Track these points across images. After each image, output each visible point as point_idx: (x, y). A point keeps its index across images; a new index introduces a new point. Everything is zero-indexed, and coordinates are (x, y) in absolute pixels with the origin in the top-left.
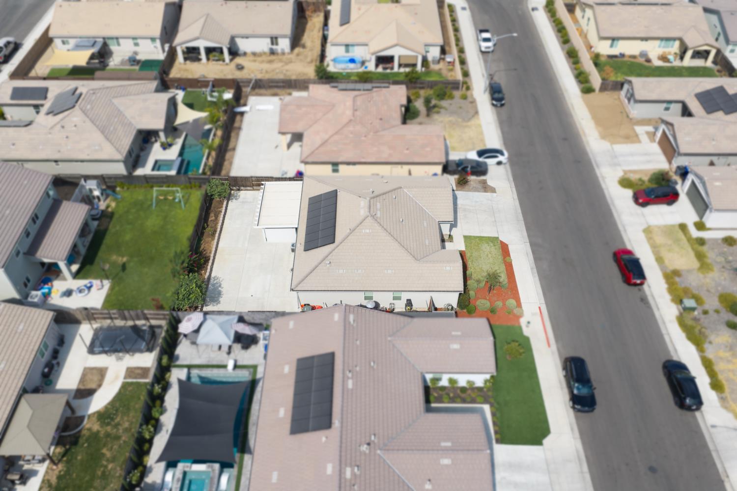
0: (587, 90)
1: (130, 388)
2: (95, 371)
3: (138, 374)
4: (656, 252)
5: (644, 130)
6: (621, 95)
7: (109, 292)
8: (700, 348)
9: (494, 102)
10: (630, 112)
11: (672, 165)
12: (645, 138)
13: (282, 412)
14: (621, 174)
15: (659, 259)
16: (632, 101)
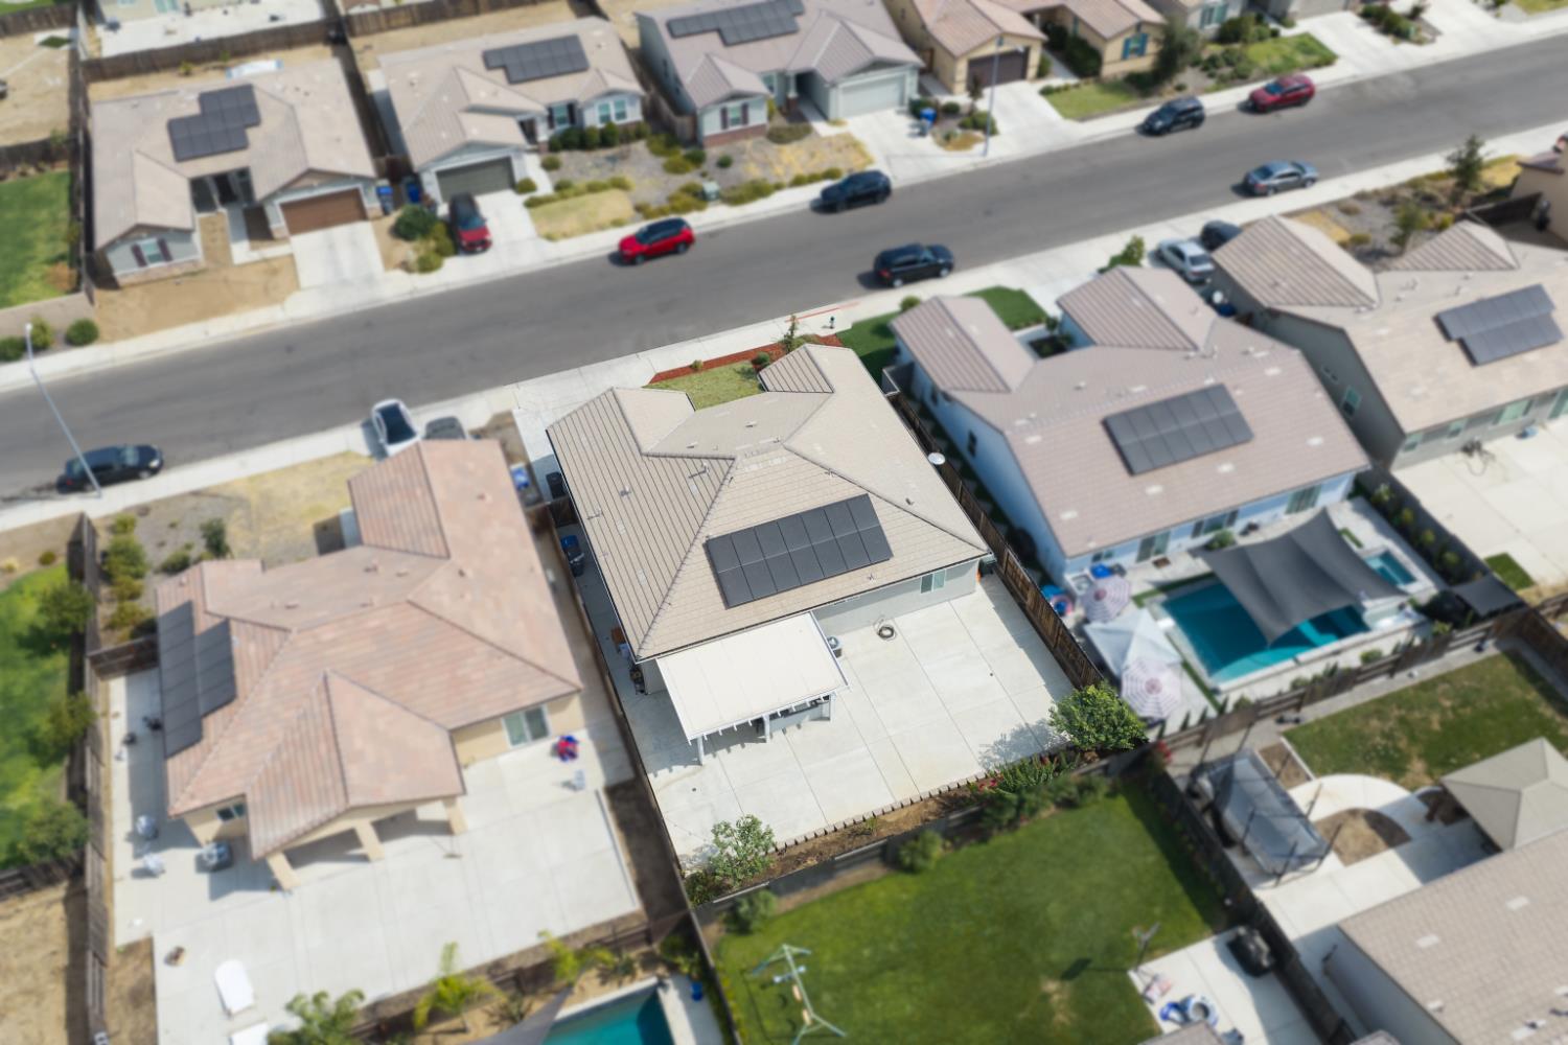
0: (82, 335)
3: (1283, 763)
4: (601, 227)
5: (242, 251)
6: (125, 275)
7: (1158, 952)
8: (779, 187)
9: (154, 464)
10: (194, 262)
11: (370, 214)
12: (271, 251)
13: (1226, 468)
14: (400, 274)
15: (617, 223)
16: (174, 247)
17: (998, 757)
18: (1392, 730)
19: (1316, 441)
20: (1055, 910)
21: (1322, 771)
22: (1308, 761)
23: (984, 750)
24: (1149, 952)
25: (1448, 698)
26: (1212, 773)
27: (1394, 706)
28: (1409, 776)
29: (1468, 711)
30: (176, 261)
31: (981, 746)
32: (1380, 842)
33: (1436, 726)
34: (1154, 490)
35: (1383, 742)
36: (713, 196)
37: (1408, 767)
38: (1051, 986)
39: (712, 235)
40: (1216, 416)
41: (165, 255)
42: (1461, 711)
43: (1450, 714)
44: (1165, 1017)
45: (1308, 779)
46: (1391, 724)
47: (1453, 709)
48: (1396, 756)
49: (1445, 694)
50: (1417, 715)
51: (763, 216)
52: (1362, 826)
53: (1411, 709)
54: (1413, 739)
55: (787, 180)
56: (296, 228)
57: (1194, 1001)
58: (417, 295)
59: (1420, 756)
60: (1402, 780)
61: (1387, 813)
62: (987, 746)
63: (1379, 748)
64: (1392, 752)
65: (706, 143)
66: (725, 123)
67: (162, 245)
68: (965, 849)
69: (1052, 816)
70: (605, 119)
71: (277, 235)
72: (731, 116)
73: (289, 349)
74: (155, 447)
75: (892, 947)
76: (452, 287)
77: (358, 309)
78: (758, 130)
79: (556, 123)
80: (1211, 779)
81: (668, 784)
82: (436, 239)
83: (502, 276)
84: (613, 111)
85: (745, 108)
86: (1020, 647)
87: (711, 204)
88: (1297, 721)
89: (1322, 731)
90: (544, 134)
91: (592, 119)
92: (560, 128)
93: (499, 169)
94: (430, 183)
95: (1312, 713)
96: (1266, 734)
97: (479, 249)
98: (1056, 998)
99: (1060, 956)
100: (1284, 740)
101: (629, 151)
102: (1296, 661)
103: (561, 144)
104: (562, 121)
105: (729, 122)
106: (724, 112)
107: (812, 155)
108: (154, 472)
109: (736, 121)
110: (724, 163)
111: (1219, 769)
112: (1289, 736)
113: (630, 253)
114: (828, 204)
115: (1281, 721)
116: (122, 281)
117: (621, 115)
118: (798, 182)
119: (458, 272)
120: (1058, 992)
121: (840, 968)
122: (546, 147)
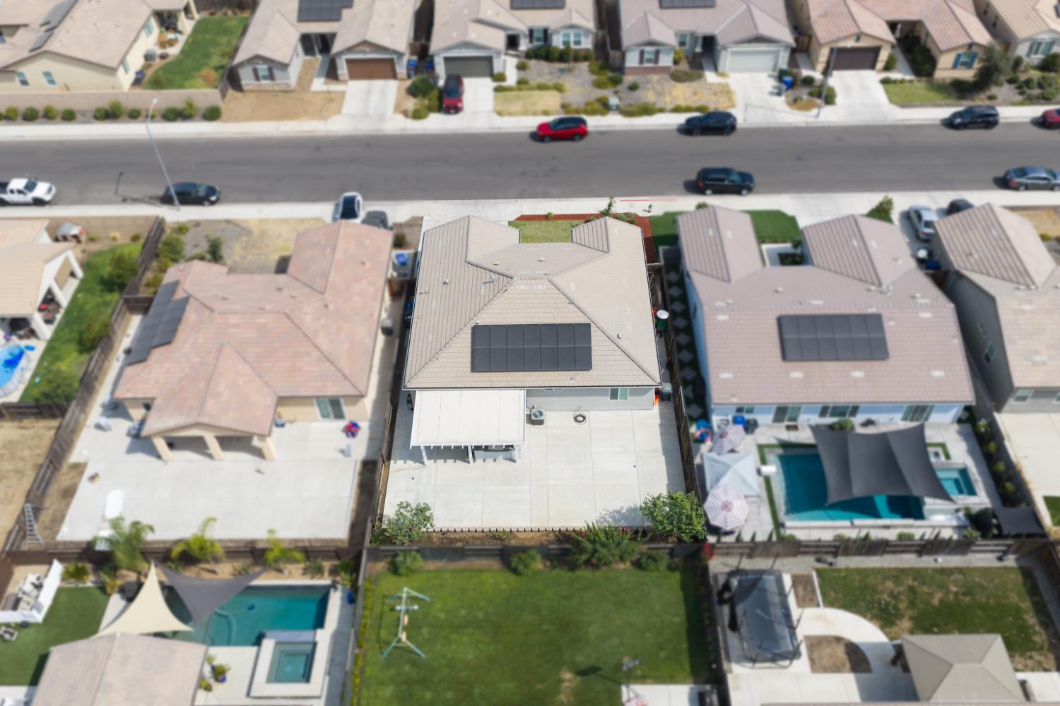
0: (213, 114)
1: (832, 594)
2: (815, 656)
3: (805, 589)
4: (535, 114)
5: (319, 84)
6: (247, 85)
7: (648, 681)
8: (662, 111)
9: (213, 198)
10: (287, 85)
11: (399, 76)
12: (335, 87)
13: (858, 374)
14: (401, 117)
15: (546, 113)
16: (277, 73)
17: (611, 520)
18: (900, 593)
19: (938, 374)
20: (594, 630)
21: (830, 603)
22: (824, 594)
23: (604, 513)
25: (957, 586)
26: (744, 578)
27: (911, 578)
28: (895, 629)
29: (967, 599)
30: (278, 81)
31: (604, 509)
32: (848, 665)
33: (936, 602)
34: (797, 375)
35: (888, 599)
36: (614, 108)
37: (898, 622)
38: (567, 676)
39: (602, 133)
40: (865, 335)
41: (271, 77)
42: (961, 597)
43: (951, 596)
45: (818, 605)
46: (901, 589)
47: (956, 594)
48: (893, 612)
49: (955, 583)
50: (925, 589)
51: (641, 128)
52: (840, 651)
53: (924, 584)
54: (912, 604)
55: (670, 107)
56: (354, 75)
58: (405, 133)
59: (911, 618)
60: (888, 630)
61: (863, 648)
62: (607, 511)
63: (883, 602)
64: (890, 608)
65: (627, 71)
66: (641, 61)
67: (270, 70)
68: (557, 571)
69: (625, 570)
70: (566, 43)
71: (341, 78)
72: (646, 56)
73: (318, 149)
74: (218, 188)
75: (480, 615)
76: (428, 132)
77: (367, 133)
78: (665, 70)
79: (534, 40)
80: (740, 582)
81: (399, 470)
82: (430, 100)
83: (460, 132)
84: (572, 39)
85: (657, 53)
86: (664, 454)
87: (612, 112)
88: (831, 564)
89: (846, 576)
90: (524, 46)
91: (557, 42)
92: (536, 44)
93: (484, 63)
94: (439, 64)
95: (843, 562)
96: (806, 565)
97: (452, 111)
98: (566, 684)
99: (582, 659)
100: (814, 574)
101: (574, 68)
102: (852, 523)
103: (532, 55)
104: (538, 39)
105: (645, 61)
106: (642, 53)
107: (695, 94)
108: (212, 203)
109: (649, 61)
110: (633, 87)
111: (750, 577)
112: (819, 572)
113: (544, 134)
114: (689, 129)
115: (819, 560)
116: (245, 88)
117: (578, 43)
118: (677, 110)
119: (436, 123)
120: (570, 681)
121: (442, 616)
122: (524, 55)
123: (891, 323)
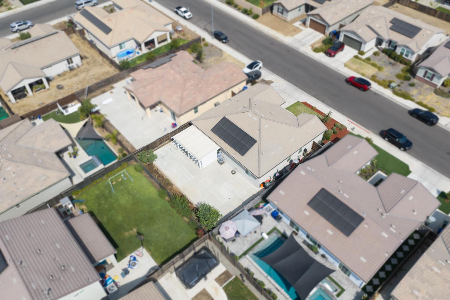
0: (256, 17)
1: (230, 288)
2: (199, 296)
3: (225, 278)
4: (359, 73)
5: (298, 24)
7: (150, 253)
8: (412, 100)
9: (224, 41)
10: (286, 19)
11: (326, 34)
12: (302, 27)
13: (330, 232)
14: (310, 48)
15: (363, 74)
16: (285, 13)
19: (363, 259)
20: (156, 227)
21: (226, 289)
22: (228, 285)
24: (149, 250)
26: (207, 253)
30: (284, 16)
34: (307, 213)
36: (391, 87)
38: (135, 230)
39: (375, 94)
40: (348, 221)
41: (282, 13)
44: (131, 257)
45: (221, 286)
51: (395, 102)
55: (418, 101)
56: (311, 26)
57: (136, 262)
58: (305, 54)
65: (416, 77)
67: (283, 10)
68: (168, 204)
69: (186, 221)
70: (402, 53)
71: (306, 25)
72: (428, 75)
73: (272, 44)
74: (228, 39)
75: (138, 196)
76: (313, 58)
77: (293, 47)
78: (435, 86)
79: (390, 46)
80: (204, 253)
81: (171, 145)
82: (326, 47)
83: (324, 64)
84: (405, 53)
85: (434, 76)
87: (390, 89)
88: (243, 280)
89: (242, 288)
90: (384, 46)
91: (398, 51)
92: (390, 47)
93: (359, 44)
94: (341, 36)
95: (247, 284)
96: (235, 273)
97: (328, 55)
98: (132, 232)
99: (143, 230)
100: (234, 277)
101: (396, 64)
102: (267, 276)
103: (385, 51)
104: (392, 46)
105: (426, 76)
106: (426, 72)
107: (437, 102)
108: (223, 43)
109: (428, 77)
110: (412, 85)
111: (209, 255)
112: (236, 278)
113: (351, 81)
114: (414, 113)
115: (241, 275)
116: (274, 13)
117: (407, 55)
118: (419, 103)
119: (321, 57)
120: (133, 232)
121: (130, 187)
122: (382, 50)
123: (366, 226)
